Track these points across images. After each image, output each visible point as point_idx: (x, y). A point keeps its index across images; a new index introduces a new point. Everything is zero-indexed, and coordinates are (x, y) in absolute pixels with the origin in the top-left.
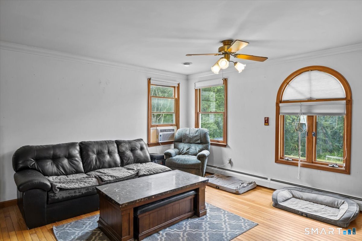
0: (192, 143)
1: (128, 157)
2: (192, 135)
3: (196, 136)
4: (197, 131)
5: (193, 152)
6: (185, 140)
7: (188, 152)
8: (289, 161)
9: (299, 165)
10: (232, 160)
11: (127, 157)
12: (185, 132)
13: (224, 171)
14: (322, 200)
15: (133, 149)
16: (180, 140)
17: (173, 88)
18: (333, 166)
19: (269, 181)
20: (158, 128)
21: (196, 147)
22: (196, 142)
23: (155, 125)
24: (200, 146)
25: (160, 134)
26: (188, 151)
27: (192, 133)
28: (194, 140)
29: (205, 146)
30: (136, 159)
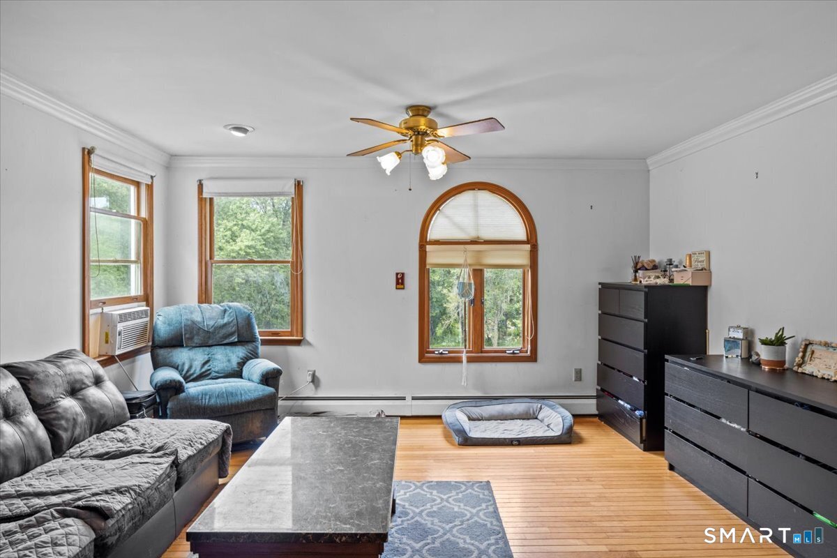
0: (215, 343)
1: (69, 416)
2: (211, 323)
3: (225, 325)
4: (225, 311)
5: (223, 370)
6: (191, 339)
7: (208, 372)
8: (444, 356)
9: (464, 359)
10: (317, 374)
11: (67, 420)
12: (189, 317)
13: (300, 402)
14: (513, 412)
15: (78, 386)
16: (176, 341)
17: (133, 189)
18: (513, 353)
19: (409, 401)
20: (107, 309)
21: (227, 355)
22: (225, 342)
23: (99, 301)
24: (240, 352)
25: (120, 327)
26: (206, 367)
27: (210, 319)
28: (221, 335)
29: (250, 348)
30: (95, 420)
